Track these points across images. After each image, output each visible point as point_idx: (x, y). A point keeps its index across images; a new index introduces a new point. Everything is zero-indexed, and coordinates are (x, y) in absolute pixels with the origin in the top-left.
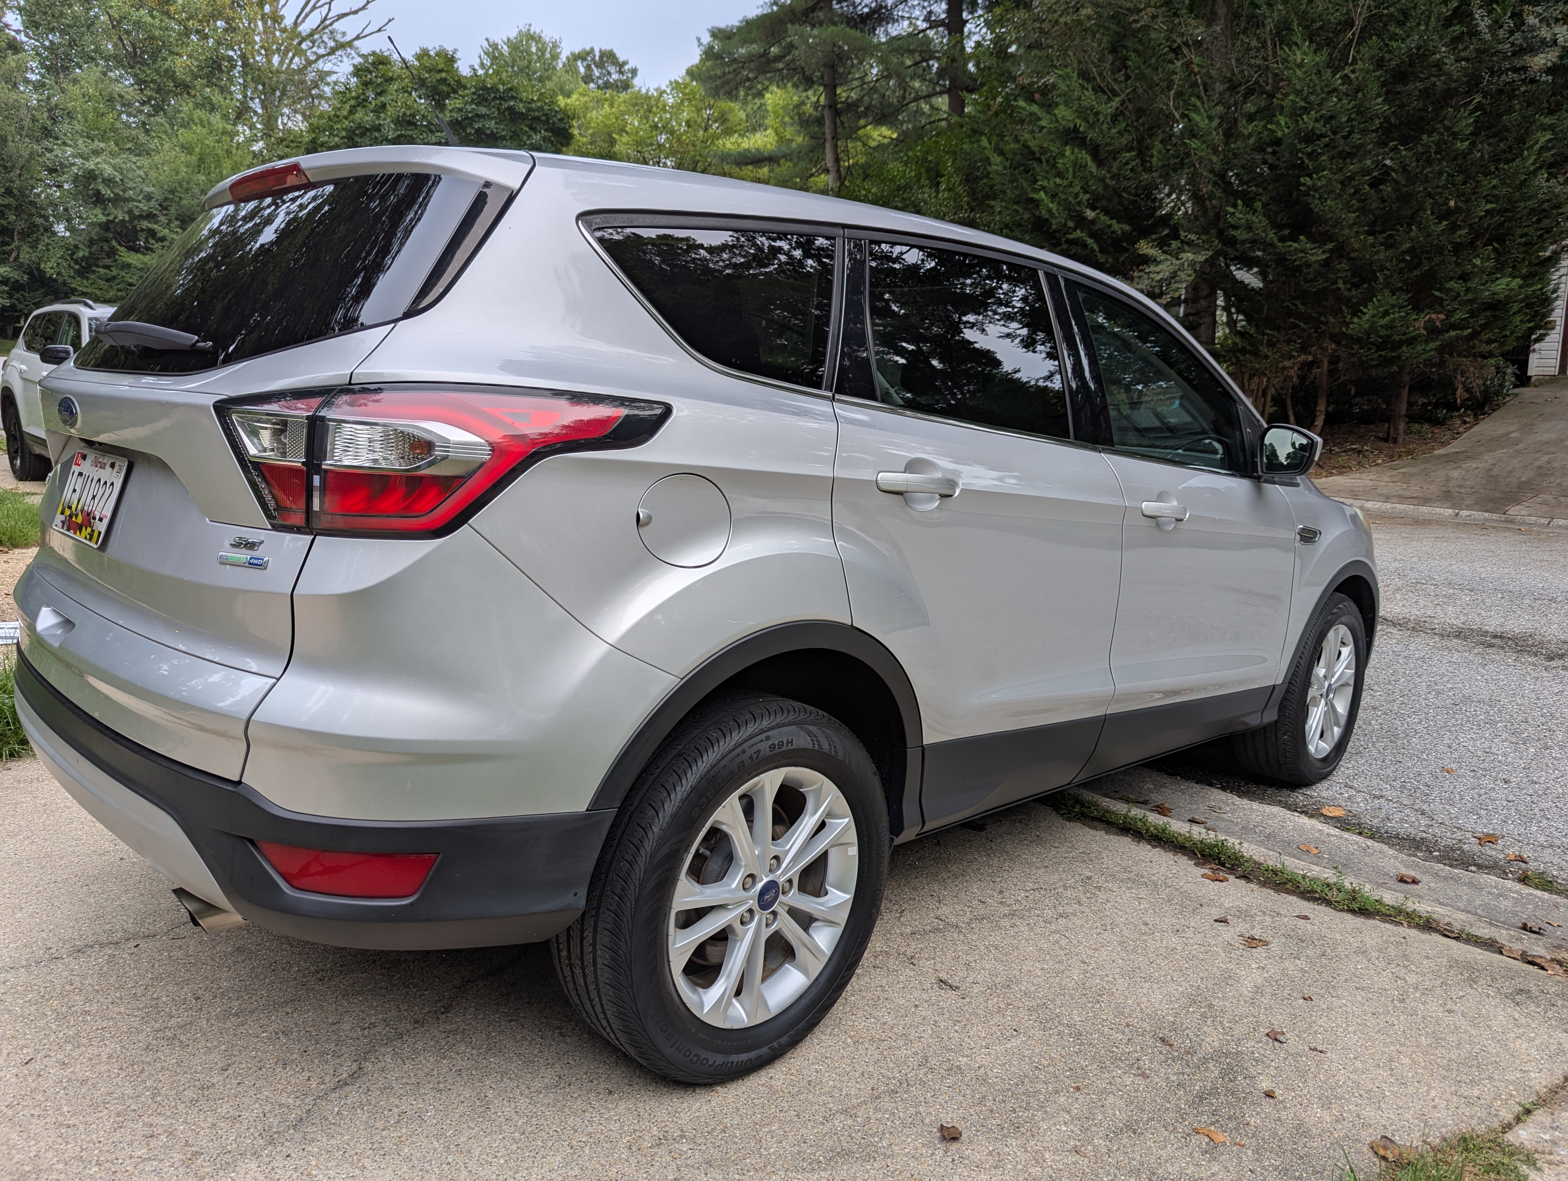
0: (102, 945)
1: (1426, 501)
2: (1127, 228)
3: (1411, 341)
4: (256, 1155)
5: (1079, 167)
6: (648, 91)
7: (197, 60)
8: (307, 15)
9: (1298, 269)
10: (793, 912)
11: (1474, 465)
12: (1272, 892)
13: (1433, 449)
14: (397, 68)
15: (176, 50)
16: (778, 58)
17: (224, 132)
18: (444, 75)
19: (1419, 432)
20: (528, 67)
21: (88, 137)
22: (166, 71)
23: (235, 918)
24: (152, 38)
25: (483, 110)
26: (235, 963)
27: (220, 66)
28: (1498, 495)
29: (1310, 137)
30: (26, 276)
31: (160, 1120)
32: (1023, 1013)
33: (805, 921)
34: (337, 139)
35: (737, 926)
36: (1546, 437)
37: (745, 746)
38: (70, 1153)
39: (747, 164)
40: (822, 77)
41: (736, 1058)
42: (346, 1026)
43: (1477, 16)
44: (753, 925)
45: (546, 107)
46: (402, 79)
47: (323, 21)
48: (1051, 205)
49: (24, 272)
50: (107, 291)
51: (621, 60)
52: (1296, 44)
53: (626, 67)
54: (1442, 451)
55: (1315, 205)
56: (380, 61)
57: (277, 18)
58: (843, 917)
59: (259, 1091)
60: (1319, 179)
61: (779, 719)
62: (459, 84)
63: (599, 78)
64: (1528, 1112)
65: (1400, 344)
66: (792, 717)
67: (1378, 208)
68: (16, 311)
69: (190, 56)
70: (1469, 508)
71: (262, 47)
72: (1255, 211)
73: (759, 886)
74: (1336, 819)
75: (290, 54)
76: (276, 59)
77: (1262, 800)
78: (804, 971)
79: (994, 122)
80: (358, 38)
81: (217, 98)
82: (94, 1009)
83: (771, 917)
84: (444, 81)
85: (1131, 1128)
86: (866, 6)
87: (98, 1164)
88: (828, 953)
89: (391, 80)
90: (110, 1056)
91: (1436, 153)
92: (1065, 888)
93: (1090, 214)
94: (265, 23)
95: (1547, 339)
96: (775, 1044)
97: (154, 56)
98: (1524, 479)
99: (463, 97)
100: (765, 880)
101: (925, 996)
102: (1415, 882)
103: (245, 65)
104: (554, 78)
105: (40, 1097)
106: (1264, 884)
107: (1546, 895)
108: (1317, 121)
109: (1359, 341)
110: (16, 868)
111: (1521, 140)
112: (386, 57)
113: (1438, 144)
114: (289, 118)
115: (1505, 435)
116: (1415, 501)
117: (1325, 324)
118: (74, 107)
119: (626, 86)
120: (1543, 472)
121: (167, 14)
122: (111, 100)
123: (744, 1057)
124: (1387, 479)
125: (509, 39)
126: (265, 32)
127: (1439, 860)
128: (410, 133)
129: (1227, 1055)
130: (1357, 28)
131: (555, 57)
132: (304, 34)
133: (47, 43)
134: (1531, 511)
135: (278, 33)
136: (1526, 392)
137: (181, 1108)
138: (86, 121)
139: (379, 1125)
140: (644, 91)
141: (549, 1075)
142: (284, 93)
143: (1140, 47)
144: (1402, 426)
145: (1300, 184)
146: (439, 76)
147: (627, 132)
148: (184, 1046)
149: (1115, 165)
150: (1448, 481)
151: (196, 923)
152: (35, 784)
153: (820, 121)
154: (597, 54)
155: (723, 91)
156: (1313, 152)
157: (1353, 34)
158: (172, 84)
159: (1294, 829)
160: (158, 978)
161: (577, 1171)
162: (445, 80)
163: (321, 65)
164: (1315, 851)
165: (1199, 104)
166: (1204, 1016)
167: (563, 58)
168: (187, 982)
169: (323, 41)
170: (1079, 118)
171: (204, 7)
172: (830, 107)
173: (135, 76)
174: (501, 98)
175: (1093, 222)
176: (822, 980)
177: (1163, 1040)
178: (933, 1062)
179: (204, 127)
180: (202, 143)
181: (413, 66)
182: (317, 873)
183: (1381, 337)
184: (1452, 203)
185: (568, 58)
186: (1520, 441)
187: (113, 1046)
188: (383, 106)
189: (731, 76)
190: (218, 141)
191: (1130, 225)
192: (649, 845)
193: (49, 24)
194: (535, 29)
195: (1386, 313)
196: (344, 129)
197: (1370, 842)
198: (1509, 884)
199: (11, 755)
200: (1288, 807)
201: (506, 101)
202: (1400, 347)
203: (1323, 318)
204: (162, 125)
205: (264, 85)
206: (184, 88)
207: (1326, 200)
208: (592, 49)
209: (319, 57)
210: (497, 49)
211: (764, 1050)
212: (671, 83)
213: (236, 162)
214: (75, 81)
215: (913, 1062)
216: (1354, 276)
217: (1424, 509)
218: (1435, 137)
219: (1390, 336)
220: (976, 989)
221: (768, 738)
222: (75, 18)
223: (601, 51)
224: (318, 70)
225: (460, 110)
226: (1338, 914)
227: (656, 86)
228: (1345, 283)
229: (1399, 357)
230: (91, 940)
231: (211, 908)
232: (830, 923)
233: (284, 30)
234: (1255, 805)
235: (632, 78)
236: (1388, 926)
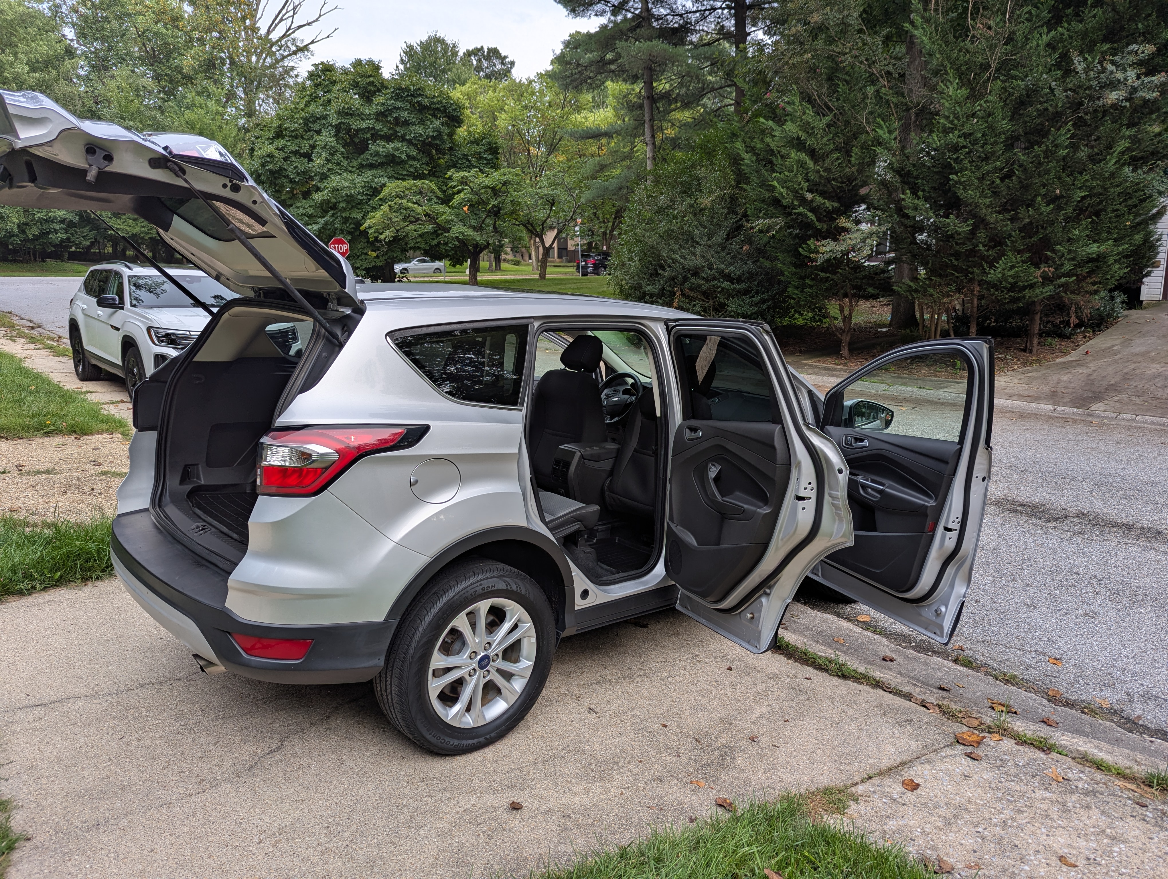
0: (153, 684)
1: (1036, 399)
2: (836, 205)
3: (1032, 286)
4: (230, 781)
5: (802, 164)
6: (521, 80)
7: (198, 60)
8: (276, 26)
9: (952, 236)
10: (499, 671)
11: (1080, 371)
12: (799, 665)
13: (1057, 358)
14: (338, 76)
15: (182, 51)
16: (612, 62)
17: (217, 113)
18: (372, 79)
19: (1051, 344)
20: (435, 62)
21: (121, 118)
22: (176, 67)
23: (221, 668)
24: (166, 44)
25: (399, 104)
26: (222, 693)
27: (214, 65)
28: (1090, 394)
29: (955, 148)
30: (77, 217)
31: (185, 765)
32: (628, 726)
33: (508, 676)
34: (296, 125)
35: (467, 677)
36: (1137, 350)
37: (468, 589)
38: (145, 778)
39: (589, 138)
40: (643, 75)
41: (465, 742)
42: (277, 725)
43: (1075, 62)
44: (475, 677)
45: (444, 101)
46: (342, 82)
47: (287, 31)
48: (782, 190)
49: (76, 214)
50: (134, 227)
51: (503, 55)
52: (950, 81)
53: (507, 60)
54: (1062, 360)
55: (961, 193)
56: (327, 69)
57: (255, 30)
58: (529, 673)
59: (232, 754)
60: (962, 176)
61: (488, 575)
62: (383, 85)
63: (487, 68)
64: (870, 778)
65: (1025, 288)
66: (495, 574)
67: (1008, 194)
68: (70, 242)
69: (193, 58)
70: (1065, 405)
71: (244, 51)
72: (919, 198)
73: (479, 657)
74: (864, 622)
75: (264, 55)
76: (254, 58)
77: (826, 611)
78: (506, 701)
79: (747, 129)
80: (312, 42)
81: (212, 88)
82: (151, 715)
83: (486, 673)
84: (371, 83)
85: (660, 780)
86: (676, 23)
87: (158, 783)
88: (519, 691)
89: (334, 83)
90: (160, 737)
91: (1044, 158)
92: (680, 661)
93: (809, 196)
94: (246, 33)
95: (1152, 274)
96: (488, 737)
97: (168, 57)
98: (1112, 383)
99: (385, 95)
100: (482, 654)
101: (579, 716)
102: (891, 660)
103: (232, 63)
104: (454, 70)
105: (129, 754)
106: (796, 660)
107: (965, 670)
108: (959, 137)
109: (994, 286)
110: (106, 643)
111: (1109, 147)
112: (332, 65)
113: (1045, 152)
114: (263, 101)
115: (1109, 348)
116: (1028, 399)
117: (972, 273)
118: (112, 96)
119: (506, 73)
120: (1127, 377)
121: (177, 27)
122: (137, 90)
123: (470, 742)
124: (1016, 381)
125: (421, 42)
126: (246, 39)
127: (913, 648)
128: (348, 121)
129: (726, 747)
130: (992, 69)
131: (455, 54)
132: (274, 41)
133: (92, 49)
134: (1108, 407)
135: (255, 40)
136: (1135, 314)
137: (195, 760)
138: (120, 106)
139: (289, 770)
140: (518, 81)
141: (374, 750)
142: (259, 83)
143: (848, 78)
144: (1036, 341)
145: (950, 180)
146: (368, 80)
147: (505, 111)
148: (196, 733)
149: (827, 161)
150: (1058, 383)
151: (203, 671)
152: (111, 595)
153: (641, 107)
154: (486, 51)
155: (571, 87)
156: (958, 158)
157: (990, 74)
158: (180, 76)
159: (836, 628)
160: (183, 700)
161: (381, 791)
162: (373, 82)
163: (286, 63)
164: (842, 641)
165: (882, 123)
166: (725, 729)
167: (461, 54)
168: (197, 702)
169: (288, 47)
170: (801, 130)
171: (203, 22)
172: (648, 98)
173: (155, 71)
174: (412, 95)
175: (812, 201)
176: (516, 706)
177: (696, 739)
178: (571, 748)
179: (202, 108)
180: (202, 121)
181: (351, 71)
182: (259, 648)
183: (1010, 283)
184: (1058, 192)
185: (464, 54)
186: (1119, 352)
187: (161, 732)
188: (329, 101)
189: (577, 76)
190: (213, 119)
191: (838, 202)
192: (417, 637)
193: (94, 34)
194: (441, 34)
195: (1012, 267)
196: (301, 118)
197: (877, 637)
198: (946, 663)
199: (98, 578)
200: (839, 615)
201: (415, 97)
202: (1025, 290)
203: (970, 270)
204: (173, 107)
205: (245, 77)
206: (188, 79)
207: (968, 190)
208: (482, 47)
209: (284, 57)
210: (413, 49)
211: (482, 739)
212: (538, 74)
213: (225, 135)
214: (112, 77)
215: (560, 748)
216: (990, 240)
217: (1033, 405)
218: (1043, 147)
219: (1016, 283)
220: (608, 713)
221: (481, 585)
222: (112, 31)
223: (488, 49)
224: (284, 66)
225: (383, 104)
226: (830, 677)
227: (527, 77)
228: (984, 246)
229: (1024, 297)
230: (147, 681)
231: (211, 664)
232: (522, 677)
233: (260, 38)
234: (819, 614)
235: (511, 68)
236: (855, 684)
